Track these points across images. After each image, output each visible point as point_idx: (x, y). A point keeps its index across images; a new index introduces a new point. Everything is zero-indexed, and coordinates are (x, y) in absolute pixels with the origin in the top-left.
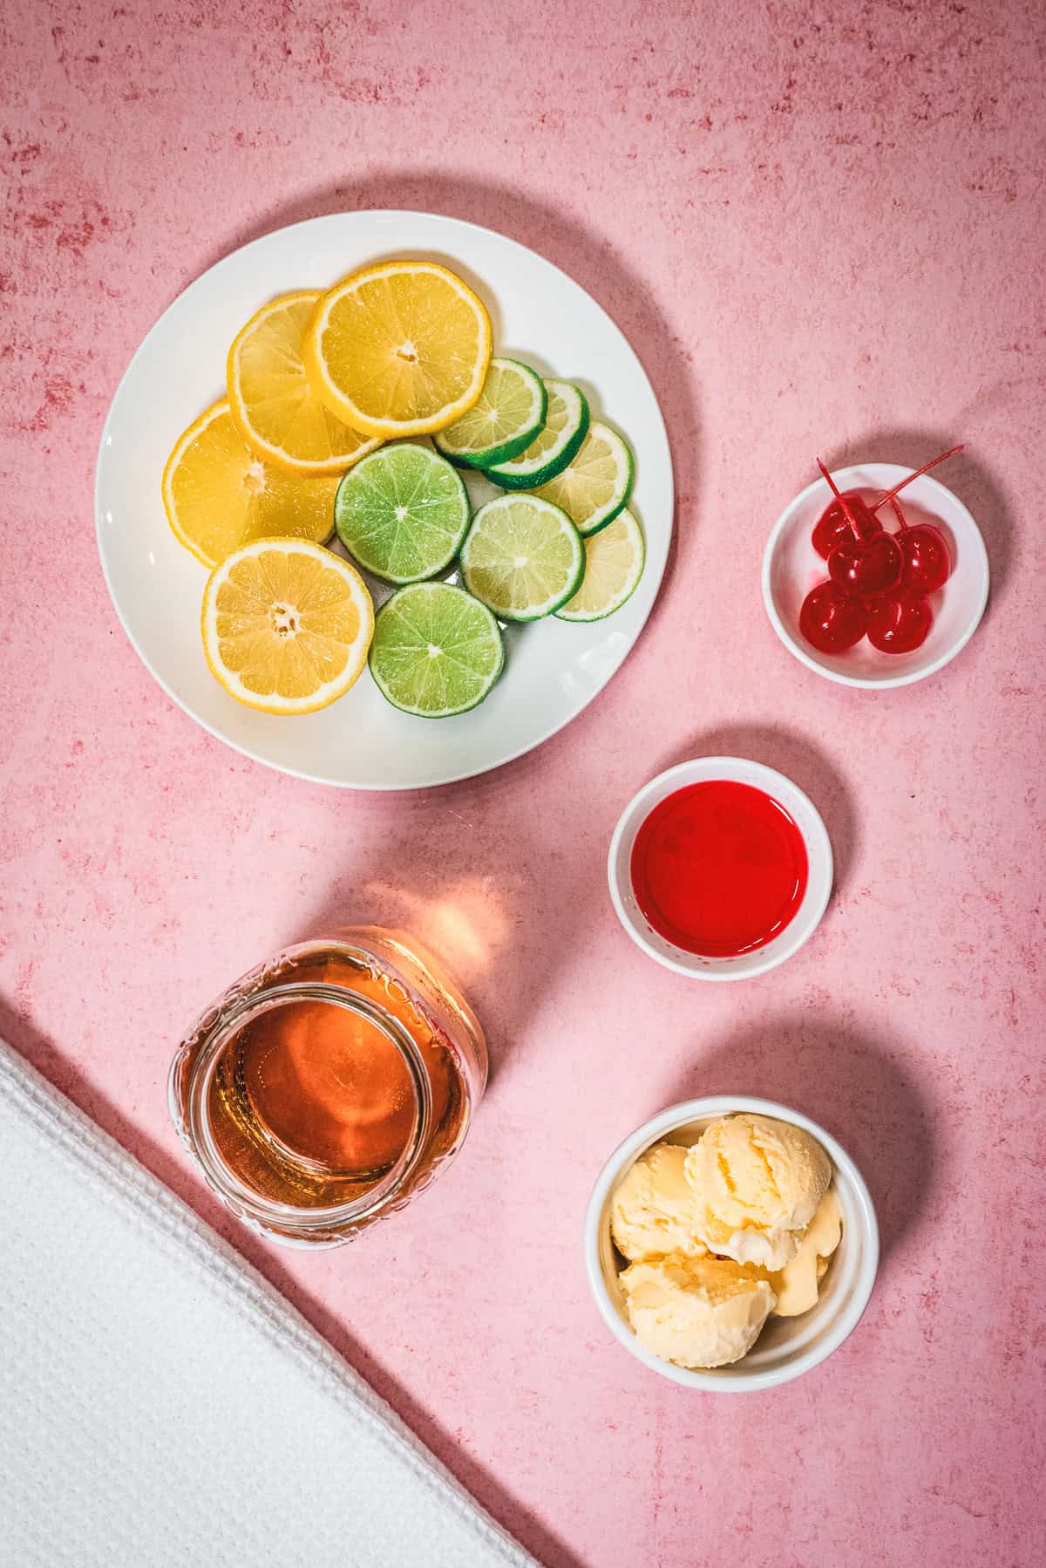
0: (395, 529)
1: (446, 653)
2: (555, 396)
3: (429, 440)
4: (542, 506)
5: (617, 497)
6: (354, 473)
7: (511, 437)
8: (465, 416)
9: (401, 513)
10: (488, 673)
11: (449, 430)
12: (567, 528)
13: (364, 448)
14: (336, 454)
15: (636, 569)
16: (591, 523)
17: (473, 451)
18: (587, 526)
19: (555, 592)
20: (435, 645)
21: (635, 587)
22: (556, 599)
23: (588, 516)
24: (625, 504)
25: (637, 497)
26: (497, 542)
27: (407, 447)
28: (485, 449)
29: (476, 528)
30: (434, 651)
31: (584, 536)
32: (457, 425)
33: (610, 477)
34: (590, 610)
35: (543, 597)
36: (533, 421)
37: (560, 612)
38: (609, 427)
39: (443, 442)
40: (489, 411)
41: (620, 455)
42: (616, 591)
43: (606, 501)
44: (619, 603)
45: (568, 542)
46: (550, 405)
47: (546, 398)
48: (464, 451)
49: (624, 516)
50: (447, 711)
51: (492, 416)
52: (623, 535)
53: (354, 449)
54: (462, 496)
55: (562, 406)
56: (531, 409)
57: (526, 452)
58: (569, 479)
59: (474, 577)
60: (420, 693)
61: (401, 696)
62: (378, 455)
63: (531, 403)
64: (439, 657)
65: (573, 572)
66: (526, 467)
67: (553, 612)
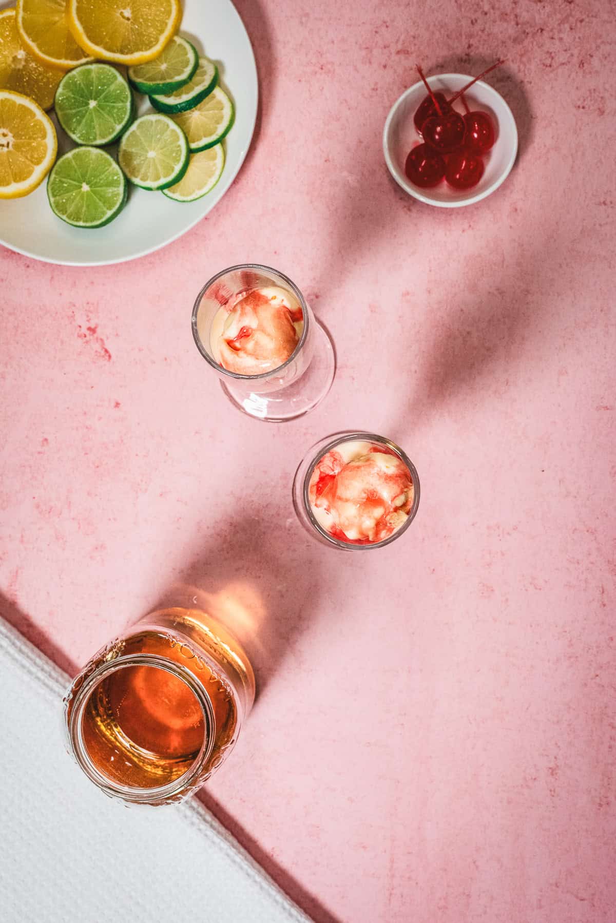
0: (86, 112)
1: (92, 191)
2: (203, 67)
3: (122, 68)
4: (172, 125)
5: (217, 135)
6: (74, 72)
7: (168, 81)
8: (149, 62)
9: (93, 104)
10: (110, 209)
11: (138, 67)
12: (182, 142)
13: (84, 60)
14: (66, 58)
15: (213, 180)
16: (198, 145)
17: (145, 82)
18: (193, 146)
19: (166, 176)
20: (87, 184)
21: (211, 189)
22: (163, 181)
23: (198, 140)
24: (221, 140)
25: (229, 138)
26: (142, 139)
27: (107, 67)
28: (151, 83)
29: (134, 127)
30: (85, 188)
31: (191, 152)
32: (142, 66)
33: (218, 122)
34: (183, 195)
35: (157, 178)
36: (184, 76)
37: (166, 191)
38: (227, 95)
39: (131, 72)
40: (162, 64)
41: (227, 112)
42: (199, 189)
43: (211, 134)
44: (198, 196)
45: (180, 150)
46: (198, 71)
47: (197, 66)
48: (138, 80)
49: (218, 147)
50: (81, 223)
51: (163, 67)
52: (214, 158)
53: (78, 59)
54: (128, 104)
55: (204, 73)
56: (185, 70)
57: (175, 93)
58: (195, 117)
59: (124, 155)
60: (71, 209)
61: (60, 208)
62: (89, 67)
63: (187, 66)
64: (87, 192)
65: (178, 168)
66: (171, 101)
67: (161, 188)
